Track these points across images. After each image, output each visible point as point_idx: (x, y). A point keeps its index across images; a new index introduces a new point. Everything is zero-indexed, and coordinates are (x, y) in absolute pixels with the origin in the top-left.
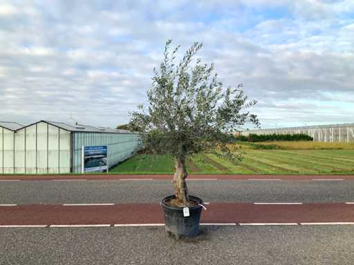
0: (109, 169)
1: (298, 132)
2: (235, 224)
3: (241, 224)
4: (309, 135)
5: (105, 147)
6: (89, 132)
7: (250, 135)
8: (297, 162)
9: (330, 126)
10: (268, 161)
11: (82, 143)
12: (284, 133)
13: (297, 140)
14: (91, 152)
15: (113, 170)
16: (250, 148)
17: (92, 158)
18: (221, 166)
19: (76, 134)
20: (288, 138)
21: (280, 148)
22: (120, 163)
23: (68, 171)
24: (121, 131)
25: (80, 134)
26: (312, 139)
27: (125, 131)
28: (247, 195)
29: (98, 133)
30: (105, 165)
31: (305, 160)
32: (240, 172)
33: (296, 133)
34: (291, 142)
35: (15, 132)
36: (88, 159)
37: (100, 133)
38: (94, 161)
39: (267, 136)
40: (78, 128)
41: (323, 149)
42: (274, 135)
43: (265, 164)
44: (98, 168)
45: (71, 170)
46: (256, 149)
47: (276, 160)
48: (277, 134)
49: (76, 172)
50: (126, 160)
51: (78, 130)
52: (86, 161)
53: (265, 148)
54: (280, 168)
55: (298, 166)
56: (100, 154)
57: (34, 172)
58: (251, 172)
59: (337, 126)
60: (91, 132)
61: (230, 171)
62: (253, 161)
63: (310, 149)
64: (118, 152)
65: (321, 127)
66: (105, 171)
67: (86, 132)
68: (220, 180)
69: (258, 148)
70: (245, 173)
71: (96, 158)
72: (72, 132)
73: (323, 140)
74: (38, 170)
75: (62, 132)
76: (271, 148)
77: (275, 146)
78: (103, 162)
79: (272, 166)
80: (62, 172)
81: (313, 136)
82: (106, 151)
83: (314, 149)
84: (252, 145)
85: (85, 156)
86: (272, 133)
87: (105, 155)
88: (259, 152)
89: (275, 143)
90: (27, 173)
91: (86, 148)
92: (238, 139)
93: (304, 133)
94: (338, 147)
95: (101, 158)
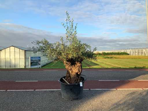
0: (42, 67)
2: (88, 89)
3: (91, 89)
4: (127, 53)
5: (40, 57)
7: (103, 52)
9: (136, 49)
10: (109, 64)
11: (30, 55)
13: (122, 55)
14: (34, 59)
16: (102, 58)
17: (34, 62)
19: (27, 52)
21: (116, 58)
23: (23, 67)
30: (40, 65)
33: (122, 52)
35: (1, 51)
40: (28, 49)
41: (133, 58)
42: (113, 53)
45: (25, 67)
53: (108, 58)
57: (9, 68)
59: (139, 49)
63: (127, 58)
65: (132, 49)
67: (32, 51)
71: (36, 62)
73: (133, 55)
76: (111, 58)
80: (21, 67)
81: (129, 53)
85: (31, 61)
87: (40, 60)
88: (106, 60)
89: (113, 56)
90: (6, 68)
91: (31, 58)
92: (97, 54)
93: (125, 52)
94: (139, 57)
95: (38, 62)
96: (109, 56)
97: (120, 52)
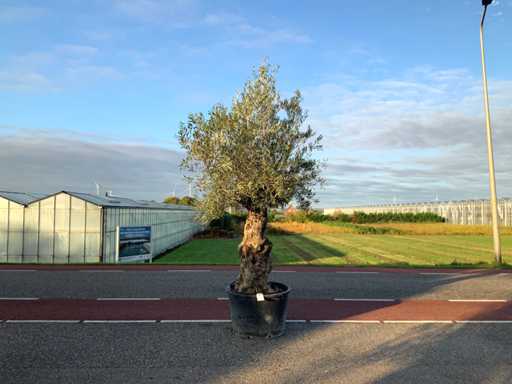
0: (153, 260)
1: (424, 210)
4: (439, 214)
5: (148, 228)
6: (126, 208)
7: (355, 213)
10: (376, 251)
11: (117, 222)
12: (404, 211)
13: (421, 221)
14: (129, 235)
16: (354, 233)
17: (130, 244)
19: (109, 210)
20: (409, 218)
21: (399, 232)
22: (169, 251)
23: (97, 260)
24: (172, 206)
25: (113, 210)
26: (443, 220)
27: (177, 206)
29: (139, 208)
30: (148, 253)
31: (430, 250)
33: (421, 212)
34: (413, 225)
35: (26, 206)
36: (125, 245)
38: (132, 247)
39: (380, 215)
40: (111, 202)
41: (457, 234)
42: (390, 213)
44: (137, 258)
45: (101, 258)
46: (363, 233)
47: (387, 250)
48: (394, 213)
49: (107, 260)
50: (176, 248)
51: (112, 205)
52: (122, 247)
53: (375, 231)
56: (140, 238)
57: (49, 261)
60: (130, 208)
63: (439, 234)
66: (147, 261)
67: (123, 208)
69: (365, 232)
71: (136, 243)
72: (104, 207)
73: (459, 221)
74: (56, 259)
75: (90, 206)
76: (384, 231)
77: (389, 229)
78: (144, 249)
80: (89, 261)
81: (444, 216)
82: (149, 235)
83: (445, 234)
84: (357, 227)
85: (120, 240)
86: (386, 211)
87: (148, 239)
88: (367, 238)
89: (391, 225)
90: (41, 262)
91: (123, 229)
92: (337, 219)
93: (432, 211)
94: (479, 231)
95: (142, 243)
96: (375, 226)
97: (415, 213)
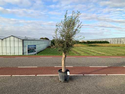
0: (37, 53)
1: (104, 40)
2: (82, 75)
3: (85, 75)
5: (35, 46)
6: (29, 40)
7: (87, 41)
8: (104, 51)
9: (116, 38)
11: (27, 44)
12: (99, 41)
13: (104, 43)
14: (30, 47)
15: (38, 54)
16: (87, 46)
17: (30, 49)
18: (77, 52)
19: (24, 41)
20: (101, 42)
21: (98, 46)
22: (41, 51)
24: (41, 40)
25: (26, 41)
26: (109, 43)
27: (43, 40)
28: (87, 63)
29: (33, 40)
30: (35, 52)
31: (107, 50)
32: (84, 55)
33: (104, 41)
34: (102, 44)
35: (2, 40)
36: (29, 50)
37: (34, 40)
38: (31, 50)
39: (93, 42)
40: (25, 38)
41: (113, 46)
42: (96, 41)
43: (93, 52)
44: (33, 53)
45: (23, 54)
46: (89, 46)
47: (96, 50)
48: (97, 41)
49: (25, 54)
50: (43, 50)
51: (25, 39)
52: (28, 50)
53: (92, 46)
54: (98, 53)
55: (104, 52)
56: (33, 48)
57: (9, 54)
58: (88, 55)
59: (118, 38)
60: (30, 40)
61: (80, 54)
62: (88, 51)
63: (108, 46)
64: (40, 47)
65: (112, 39)
66: (35, 54)
67: (28, 40)
68: (77, 58)
69: (90, 46)
70: (85, 55)
72: (23, 40)
73: (113, 43)
74: (11, 54)
75: (19, 40)
76: (95, 46)
77: (96, 45)
79: (95, 52)
80: (20, 54)
83: (110, 46)
84: (88, 45)
85: (28, 49)
86: (95, 41)
87: (35, 48)
90: (7, 55)
91: (28, 46)
92: (83, 43)
93: (106, 40)
94: (118, 46)
96: (92, 44)
97: (102, 41)
